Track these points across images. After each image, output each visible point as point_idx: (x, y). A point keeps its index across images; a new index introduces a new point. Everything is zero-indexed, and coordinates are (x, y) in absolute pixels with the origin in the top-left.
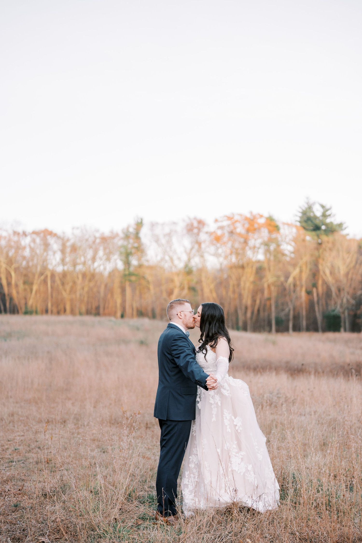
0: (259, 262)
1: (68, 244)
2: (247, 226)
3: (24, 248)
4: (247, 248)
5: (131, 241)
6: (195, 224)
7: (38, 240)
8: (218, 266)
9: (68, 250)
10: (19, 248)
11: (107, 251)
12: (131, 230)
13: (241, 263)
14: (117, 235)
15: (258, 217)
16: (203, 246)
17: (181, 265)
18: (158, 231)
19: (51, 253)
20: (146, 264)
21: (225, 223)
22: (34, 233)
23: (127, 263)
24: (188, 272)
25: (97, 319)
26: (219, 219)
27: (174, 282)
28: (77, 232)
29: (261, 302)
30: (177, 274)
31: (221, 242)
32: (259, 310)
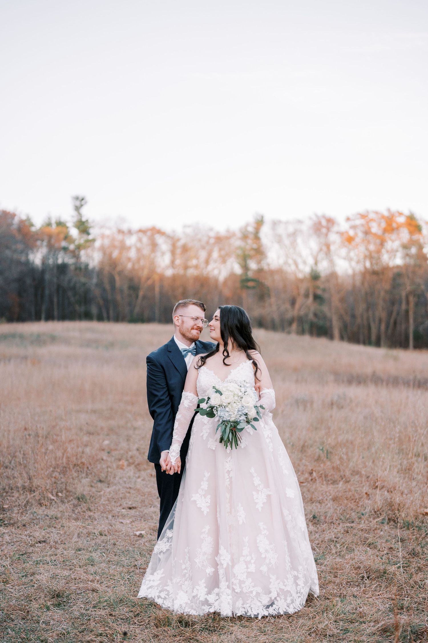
0: (397, 267)
1: (180, 244)
2: (384, 225)
3: (129, 248)
4: (383, 251)
5: (250, 241)
6: (324, 223)
7: (145, 240)
8: (350, 272)
9: (178, 251)
10: (124, 248)
11: (223, 252)
12: (251, 229)
13: (376, 268)
14: (234, 235)
15: (397, 214)
16: (332, 248)
17: (307, 270)
18: (281, 230)
19: (158, 254)
20: (266, 268)
21: (359, 222)
22: (140, 231)
23: (246, 268)
24: (315, 277)
26: (351, 217)
27: (298, 288)
28: (189, 231)
29: (398, 314)
30: (302, 281)
31: (353, 243)
32: (395, 323)
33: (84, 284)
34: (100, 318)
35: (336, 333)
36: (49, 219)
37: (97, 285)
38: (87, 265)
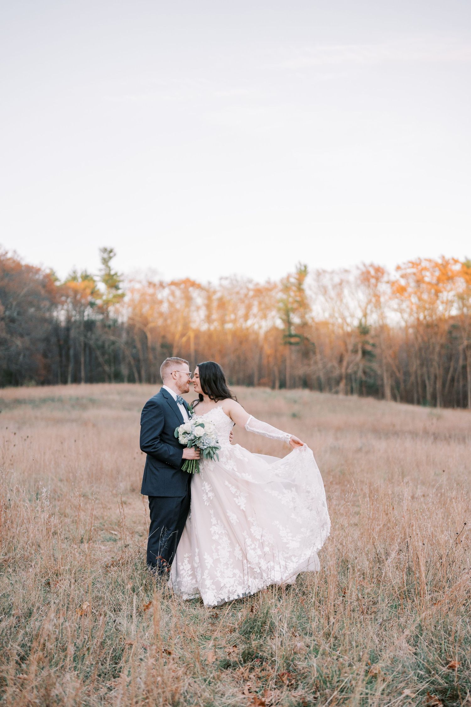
0: (452, 318)
1: (216, 297)
2: (437, 273)
3: (161, 302)
4: (438, 302)
5: (292, 294)
6: (373, 272)
7: (178, 293)
8: (403, 324)
9: (215, 304)
10: (155, 302)
11: (263, 306)
12: (292, 280)
13: (430, 320)
14: (275, 286)
15: (451, 262)
16: (382, 299)
17: (356, 323)
18: (326, 280)
19: (193, 308)
20: (310, 321)
21: (410, 271)
22: (173, 283)
23: (288, 323)
25: (250, 390)
26: (403, 266)
27: (346, 344)
28: (226, 283)
29: (455, 370)
30: (349, 335)
31: (406, 294)
32: (453, 380)
33: (113, 343)
34: (131, 380)
35: (388, 392)
36: (75, 272)
37: (127, 343)
38: (115, 321)
